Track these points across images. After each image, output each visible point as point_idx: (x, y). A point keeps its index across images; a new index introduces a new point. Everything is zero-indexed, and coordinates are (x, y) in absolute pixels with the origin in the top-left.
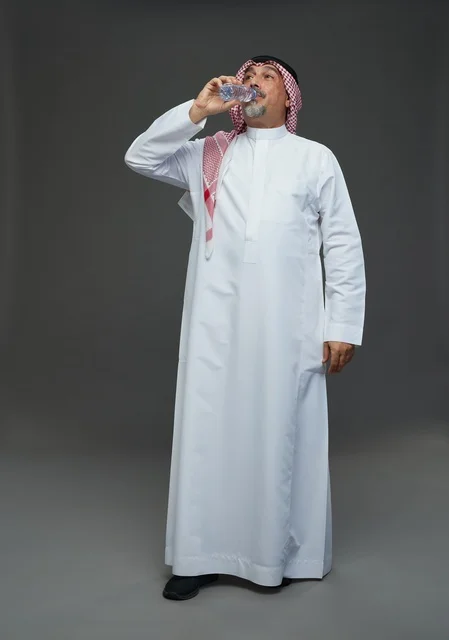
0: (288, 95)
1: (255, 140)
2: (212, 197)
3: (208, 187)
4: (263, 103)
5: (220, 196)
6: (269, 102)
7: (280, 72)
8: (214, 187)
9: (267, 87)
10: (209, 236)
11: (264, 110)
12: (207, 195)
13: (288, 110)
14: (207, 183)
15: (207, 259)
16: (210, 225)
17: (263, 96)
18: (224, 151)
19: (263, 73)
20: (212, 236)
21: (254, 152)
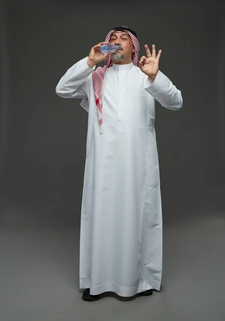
1: (118, 70)
2: (100, 102)
3: (98, 97)
4: (122, 53)
5: (103, 102)
8: (100, 97)
9: (124, 44)
10: (100, 122)
11: (122, 57)
12: (97, 102)
15: (101, 134)
16: (101, 117)
17: (122, 49)
18: (103, 78)
19: (121, 37)
20: (102, 123)
21: (118, 77)
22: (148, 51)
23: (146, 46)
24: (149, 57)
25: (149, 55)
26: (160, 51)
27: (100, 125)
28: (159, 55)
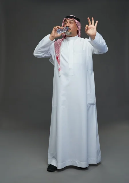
0: (78, 27)
1: (69, 40)
2: (59, 59)
3: (57, 56)
4: (70, 31)
5: (61, 58)
6: (72, 31)
7: (75, 21)
8: (59, 56)
9: (71, 26)
10: (59, 70)
11: (71, 33)
12: (57, 58)
13: (78, 31)
14: (57, 55)
15: (60, 77)
16: (59, 67)
17: (70, 29)
18: (60, 45)
19: (70, 22)
20: (60, 70)
21: (69, 44)
22: (90, 21)
23: (88, 18)
24: (90, 25)
25: (90, 24)
26: (97, 21)
27: (59, 71)
28: (96, 24)
